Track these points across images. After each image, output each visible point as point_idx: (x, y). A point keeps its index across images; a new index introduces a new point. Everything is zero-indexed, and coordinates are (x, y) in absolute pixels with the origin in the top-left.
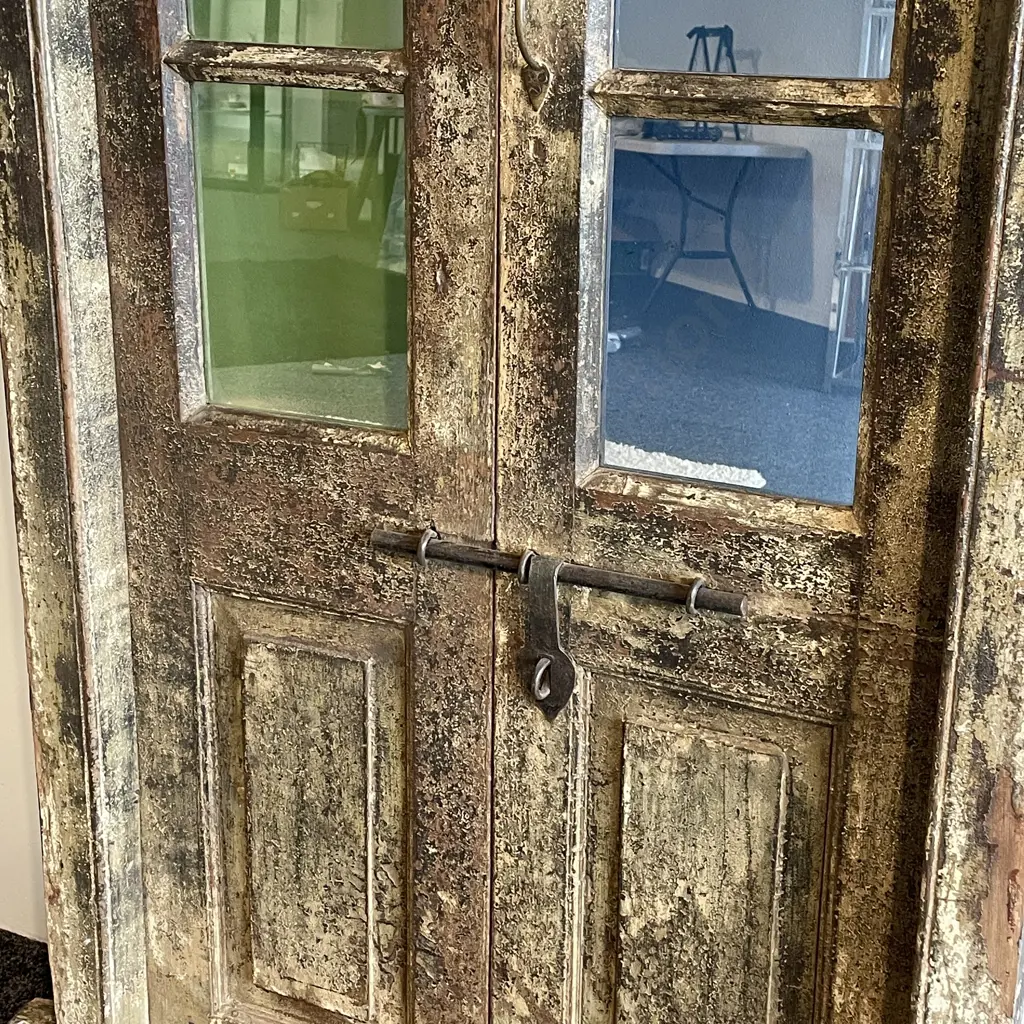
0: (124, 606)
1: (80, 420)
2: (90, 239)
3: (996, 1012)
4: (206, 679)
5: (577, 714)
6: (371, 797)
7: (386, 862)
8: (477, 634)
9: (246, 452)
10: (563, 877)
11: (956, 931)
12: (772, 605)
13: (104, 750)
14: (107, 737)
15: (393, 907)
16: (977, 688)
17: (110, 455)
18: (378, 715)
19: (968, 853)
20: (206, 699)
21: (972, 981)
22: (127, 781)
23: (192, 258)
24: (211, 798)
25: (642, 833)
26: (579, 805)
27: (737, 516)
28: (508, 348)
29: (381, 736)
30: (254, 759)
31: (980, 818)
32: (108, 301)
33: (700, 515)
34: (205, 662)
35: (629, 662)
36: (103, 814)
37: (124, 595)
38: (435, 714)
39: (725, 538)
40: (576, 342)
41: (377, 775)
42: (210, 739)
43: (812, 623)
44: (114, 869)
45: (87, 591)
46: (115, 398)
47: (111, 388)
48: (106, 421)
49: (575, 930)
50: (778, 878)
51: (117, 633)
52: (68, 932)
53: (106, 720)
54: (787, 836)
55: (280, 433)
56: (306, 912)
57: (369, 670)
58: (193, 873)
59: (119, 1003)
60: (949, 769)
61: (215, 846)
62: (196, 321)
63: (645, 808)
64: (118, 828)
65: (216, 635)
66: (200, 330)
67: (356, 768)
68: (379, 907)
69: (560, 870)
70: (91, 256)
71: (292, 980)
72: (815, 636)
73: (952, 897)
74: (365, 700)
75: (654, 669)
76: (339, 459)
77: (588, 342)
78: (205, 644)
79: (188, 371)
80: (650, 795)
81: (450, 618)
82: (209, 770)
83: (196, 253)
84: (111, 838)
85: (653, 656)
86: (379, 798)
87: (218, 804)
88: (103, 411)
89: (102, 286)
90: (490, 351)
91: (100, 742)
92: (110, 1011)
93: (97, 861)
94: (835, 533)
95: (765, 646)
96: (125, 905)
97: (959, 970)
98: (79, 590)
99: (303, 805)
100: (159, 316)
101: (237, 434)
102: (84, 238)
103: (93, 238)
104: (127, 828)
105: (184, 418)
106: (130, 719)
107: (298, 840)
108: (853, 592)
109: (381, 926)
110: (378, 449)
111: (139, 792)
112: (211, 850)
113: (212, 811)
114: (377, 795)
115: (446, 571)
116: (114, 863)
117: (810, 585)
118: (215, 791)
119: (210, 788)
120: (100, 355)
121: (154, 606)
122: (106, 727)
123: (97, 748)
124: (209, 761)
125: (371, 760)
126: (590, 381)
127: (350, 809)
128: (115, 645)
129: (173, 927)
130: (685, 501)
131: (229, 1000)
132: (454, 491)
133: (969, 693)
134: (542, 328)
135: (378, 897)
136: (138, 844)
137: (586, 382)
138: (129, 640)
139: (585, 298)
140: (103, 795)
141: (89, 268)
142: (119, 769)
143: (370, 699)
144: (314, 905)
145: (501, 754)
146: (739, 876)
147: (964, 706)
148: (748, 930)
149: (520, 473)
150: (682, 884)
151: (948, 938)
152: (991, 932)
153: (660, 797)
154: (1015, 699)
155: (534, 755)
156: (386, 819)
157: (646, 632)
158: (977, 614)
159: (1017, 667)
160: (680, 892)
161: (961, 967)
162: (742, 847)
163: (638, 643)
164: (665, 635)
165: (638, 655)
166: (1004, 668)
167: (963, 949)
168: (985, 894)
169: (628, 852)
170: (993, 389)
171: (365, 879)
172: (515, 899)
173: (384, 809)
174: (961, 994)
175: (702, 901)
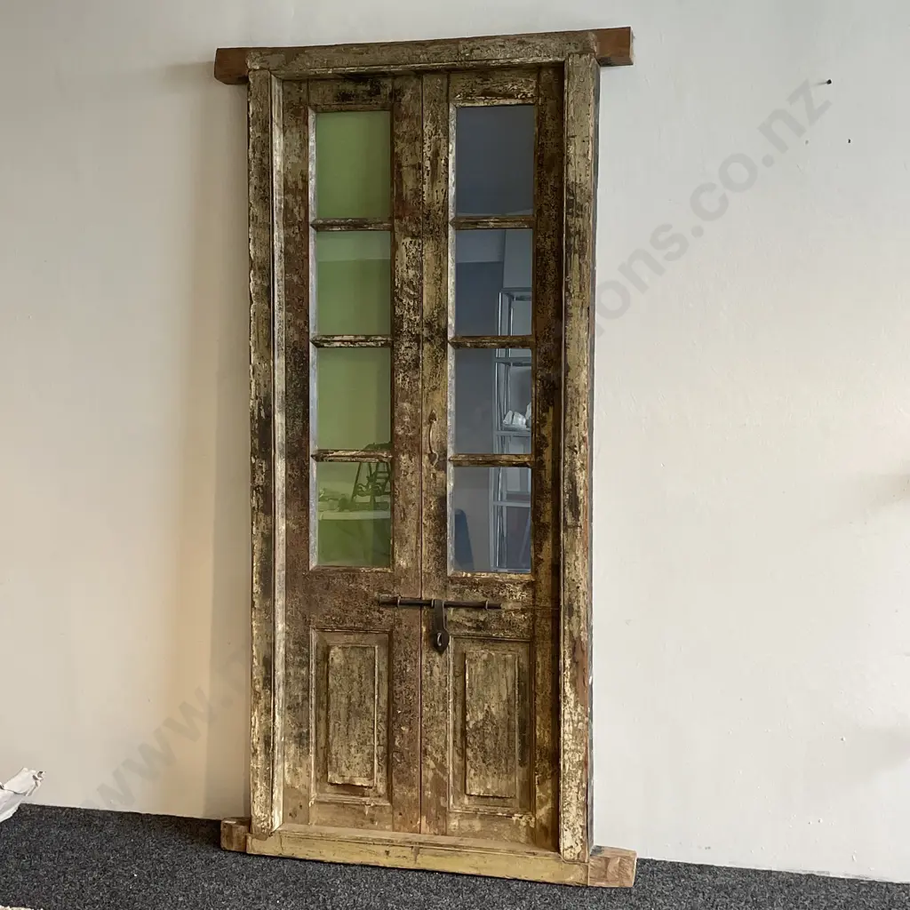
0: (283, 640)
4: (314, 664)
5: (449, 652)
6: (376, 697)
7: (381, 722)
8: (415, 630)
9: (333, 579)
10: (446, 711)
11: (570, 691)
12: (510, 606)
15: (384, 738)
16: (569, 615)
18: (379, 666)
19: (571, 665)
20: (313, 671)
21: (576, 706)
22: (282, 705)
24: (313, 709)
25: (473, 689)
26: (451, 685)
27: (498, 579)
28: (425, 535)
29: (380, 674)
30: (332, 690)
31: (573, 654)
32: (285, 532)
33: (487, 581)
34: (314, 657)
35: (466, 631)
37: (284, 635)
38: (400, 661)
39: (495, 586)
40: (446, 532)
41: (378, 688)
42: (314, 686)
43: (522, 609)
44: (279, 738)
48: (283, 572)
49: (450, 731)
50: (517, 696)
52: (259, 766)
54: (518, 681)
55: (345, 571)
56: (350, 747)
57: (376, 650)
58: (305, 741)
60: (564, 641)
61: (314, 729)
62: (316, 537)
63: (473, 681)
64: (281, 722)
65: (318, 647)
67: (371, 687)
68: (379, 740)
69: (445, 709)
70: (283, 517)
71: (344, 776)
72: (523, 613)
75: (474, 633)
76: (367, 577)
79: (312, 553)
80: (475, 676)
81: (406, 626)
82: (313, 699)
85: (474, 628)
86: (379, 697)
87: (316, 711)
89: (284, 527)
90: (419, 537)
93: (274, 734)
94: (527, 581)
95: (508, 619)
96: (279, 756)
99: (350, 705)
100: (304, 536)
101: (330, 573)
103: (283, 512)
104: (284, 722)
105: (310, 570)
107: (348, 719)
108: (533, 598)
109: (379, 747)
110: (381, 572)
111: (285, 712)
112: (312, 731)
113: (313, 715)
115: (406, 609)
116: (279, 736)
117: (521, 598)
118: (315, 707)
119: (313, 706)
120: (283, 550)
124: (313, 695)
125: (376, 683)
126: (451, 543)
127: (368, 703)
129: (295, 766)
130: (482, 576)
131: (317, 792)
132: (407, 582)
133: (567, 617)
134: (436, 528)
135: (378, 735)
136: (283, 733)
137: (449, 544)
141: (282, 521)
142: (282, 699)
143: (376, 660)
144: (354, 743)
145: (424, 671)
146: (505, 698)
147: (566, 621)
148: (508, 717)
149: (429, 574)
150: (486, 705)
151: (568, 694)
152: (579, 690)
153: (478, 676)
154: (579, 617)
155: (435, 669)
156: (381, 704)
157: (471, 620)
158: (567, 594)
159: (579, 607)
160: (486, 708)
161: (572, 703)
162: (505, 688)
163: (469, 624)
164: (477, 620)
165: (470, 628)
166: (575, 608)
167: (572, 697)
168: (577, 678)
169: (468, 698)
170: (565, 530)
171: (373, 729)
172: (429, 723)
173: (381, 701)
174: (573, 712)
175: (493, 710)
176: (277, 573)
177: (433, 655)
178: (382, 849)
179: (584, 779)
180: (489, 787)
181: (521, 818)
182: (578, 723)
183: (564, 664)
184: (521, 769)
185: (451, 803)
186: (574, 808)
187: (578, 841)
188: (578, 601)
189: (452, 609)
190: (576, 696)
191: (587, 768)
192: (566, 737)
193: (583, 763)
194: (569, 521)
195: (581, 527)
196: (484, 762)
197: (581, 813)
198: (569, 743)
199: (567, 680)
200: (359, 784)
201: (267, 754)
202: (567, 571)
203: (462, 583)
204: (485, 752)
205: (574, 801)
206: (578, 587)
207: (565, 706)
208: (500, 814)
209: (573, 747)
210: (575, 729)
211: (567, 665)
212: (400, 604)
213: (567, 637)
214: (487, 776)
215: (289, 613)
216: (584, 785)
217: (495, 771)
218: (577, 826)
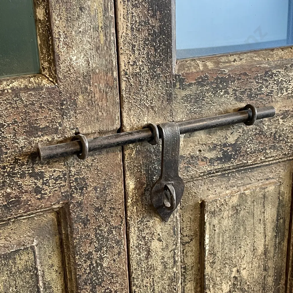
25: (215, 255)
38: (90, 253)
39: (255, 78)
63: (216, 242)
80: (219, 234)
81: (95, 188)
85: (219, 159)
95: (273, 130)
110: (25, 89)
115: (90, 159)
132: (91, 102)
145: (134, 255)
146: (261, 249)
148: (264, 273)
149: (135, 75)
150: (234, 270)
153: (224, 232)
155: (155, 245)
157: (215, 147)
162: (261, 236)
164: (225, 145)
165: (211, 161)
169: (208, 269)
175: (244, 273)
177: (150, 224)
212: (90, 150)
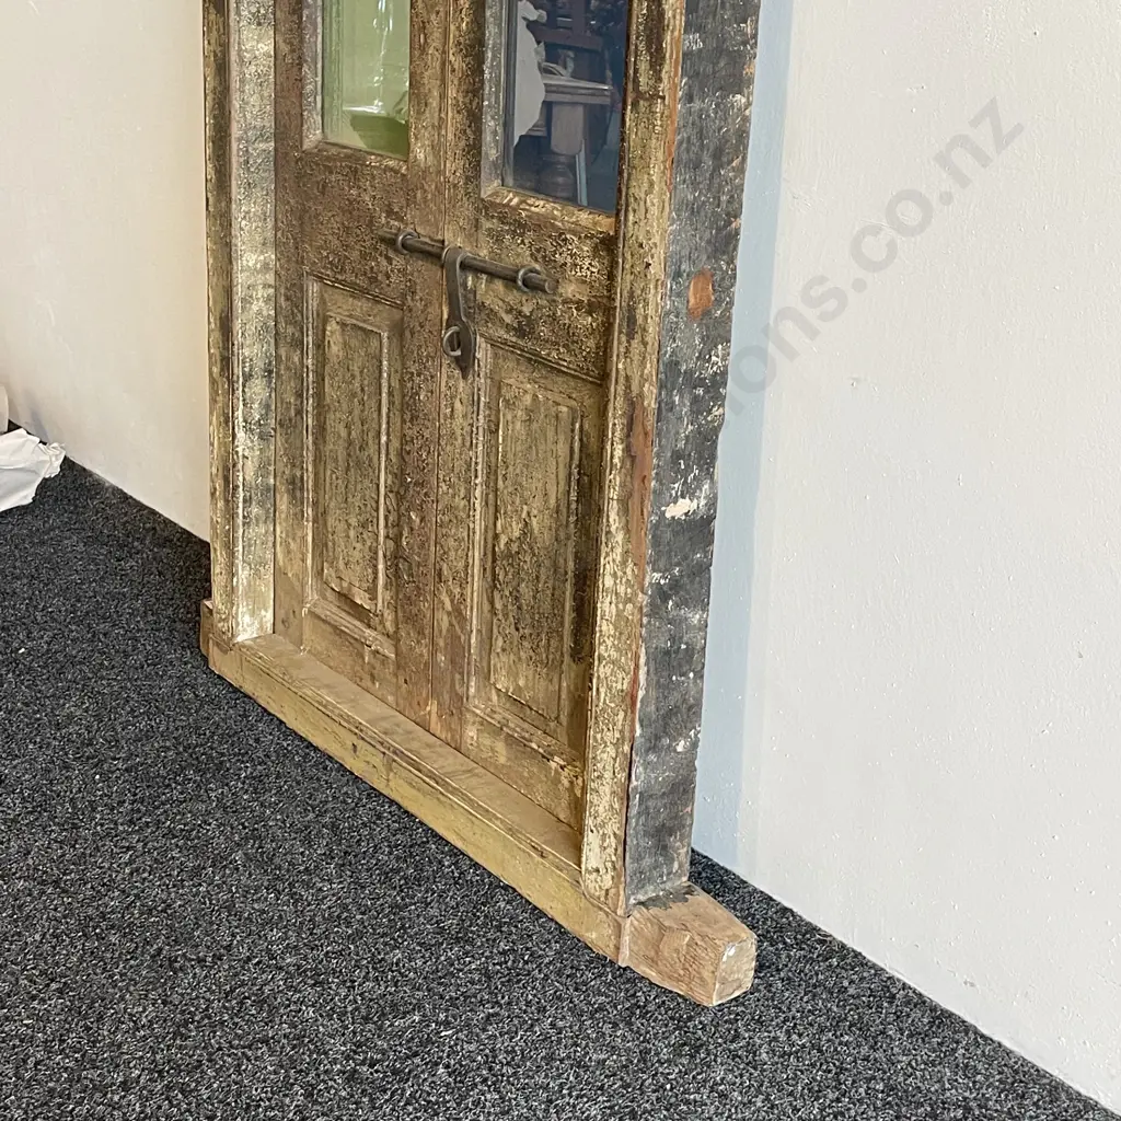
0: (270, 286)
1: (239, 140)
2: (259, 12)
3: (636, 588)
4: (310, 346)
5: (479, 375)
6: (384, 439)
7: (391, 491)
8: (433, 310)
9: (331, 173)
10: (469, 501)
11: (617, 524)
12: (569, 290)
13: (244, 386)
14: (248, 377)
15: (394, 526)
16: (627, 335)
17: (265, 171)
18: (389, 376)
19: (622, 461)
20: (310, 361)
21: (624, 563)
22: (265, 416)
23: (315, 29)
24: (310, 437)
25: (507, 467)
26: (480, 445)
27: (555, 220)
28: (452, 92)
29: (390, 394)
30: (328, 405)
31: (628, 436)
32: (272, 59)
33: (538, 220)
34: (310, 333)
35: (502, 333)
36: (241, 435)
37: (270, 278)
38: (412, 373)
39: (550, 236)
40: (482, 88)
41: (388, 423)
42: (311, 392)
43: (590, 304)
44: (247, 478)
45: (237, 266)
46: (272, 131)
47: (269, 123)
48: (262, 146)
49: (477, 546)
50: (574, 506)
51: (261, 303)
52: (219, 520)
53: (247, 365)
54: (579, 473)
55: (348, 157)
56: (349, 525)
57: (385, 340)
58: (298, 494)
59: (245, 581)
60: (615, 398)
61: (311, 476)
62: (317, 76)
63: (509, 449)
64: (253, 449)
65: (318, 315)
66: (320, 83)
67: (375, 415)
68: (386, 526)
69: (468, 498)
70: (259, 24)
71: (341, 579)
72: (590, 313)
73: (615, 497)
74: (381, 362)
75: (514, 339)
76: (373, 177)
77: (491, 88)
78: (311, 320)
79: (309, 112)
80: (512, 438)
81: (421, 300)
82: (309, 416)
83: (320, 26)
84: (246, 454)
85: (514, 329)
86: (389, 440)
87: (314, 443)
88: (261, 137)
89: (266, 47)
90: (443, 96)
91: (241, 379)
92: (237, 582)
93: (234, 466)
94: (601, 233)
95: (567, 321)
96: (255, 510)
97: (617, 554)
98: (231, 262)
99: (350, 443)
100: (295, 69)
101: (328, 158)
102: (254, 10)
103: (262, 11)
104: (261, 453)
105: (305, 147)
106: (270, 372)
107: (348, 469)
108: (608, 279)
109: (388, 540)
110: (392, 169)
111: (275, 430)
112: (308, 477)
113: (311, 448)
114: (388, 438)
115: (420, 263)
116: (247, 472)
117: (589, 273)
118: (313, 433)
119: (310, 430)
120: (262, 97)
121: (287, 288)
122: (247, 370)
123: (238, 382)
124: (310, 409)
125: (384, 410)
126: (493, 118)
127: (372, 449)
128: (259, 313)
129: (287, 536)
130: (533, 209)
131: (316, 597)
132: (425, 200)
133: (624, 338)
134: (468, 76)
135: (386, 518)
136: (272, 468)
137: (489, 118)
138: (272, 313)
139: (490, 55)
140: (241, 419)
141: (257, 32)
142: (256, 406)
143: (385, 363)
144: (353, 521)
145: (443, 405)
147: (622, 350)
148: (556, 546)
149: (455, 186)
150: (525, 508)
151: (613, 529)
152: (633, 526)
153: (517, 440)
154: (645, 344)
156: (392, 457)
157: (511, 311)
158: (629, 278)
159: (646, 317)
160: (524, 515)
161: (619, 550)
163: (508, 319)
164: (520, 312)
165: (508, 328)
166: (640, 321)
167: (620, 537)
168: (630, 495)
170: (635, 104)
171: (377, 502)
172: (446, 518)
173: (391, 451)
174: (619, 574)
175: (534, 522)
176: (234, 145)
177: (456, 375)
178: (350, 739)
179: (627, 734)
180: (521, 683)
181: (562, 767)
182: (625, 604)
183: (612, 457)
184: (574, 666)
185: (472, 690)
186: (607, 789)
187: (609, 865)
188: (646, 304)
189: (484, 277)
190: (628, 540)
191: (633, 712)
192: (604, 628)
193: (628, 699)
194: (644, 81)
195: (663, 98)
196: (517, 629)
197: (616, 806)
198: (609, 643)
199: (614, 494)
200: (359, 602)
201: (227, 501)
202: (631, 217)
203: (502, 220)
204: (519, 608)
205: (608, 775)
206: (648, 265)
207: (607, 554)
208: (534, 746)
209: (614, 655)
210: (619, 614)
211: (616, 460)
213: (620, 389)
214: (520, 659)
215: (279, 235)
216: (626, 748)
217: (532, 654)
218: (609, 830)
